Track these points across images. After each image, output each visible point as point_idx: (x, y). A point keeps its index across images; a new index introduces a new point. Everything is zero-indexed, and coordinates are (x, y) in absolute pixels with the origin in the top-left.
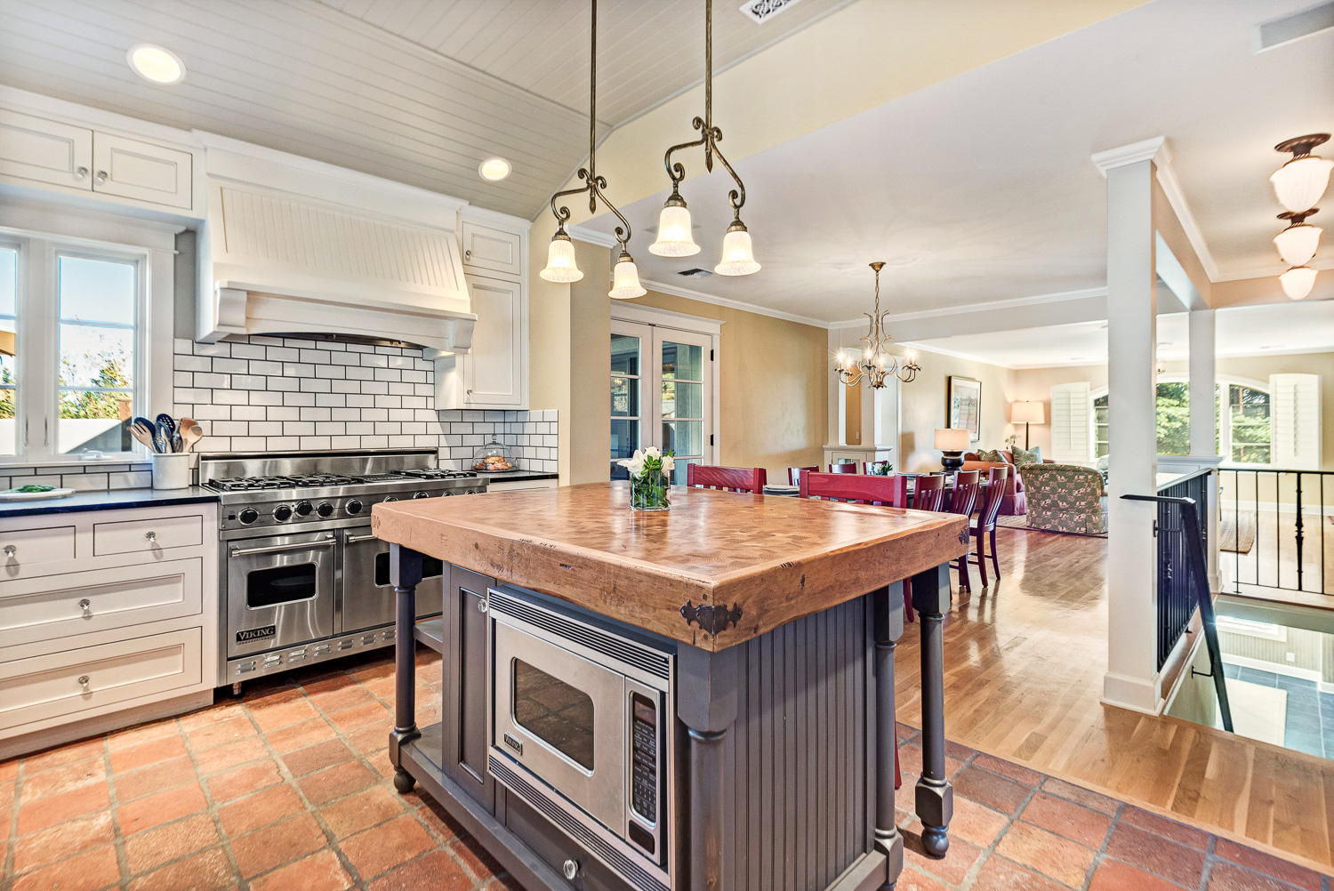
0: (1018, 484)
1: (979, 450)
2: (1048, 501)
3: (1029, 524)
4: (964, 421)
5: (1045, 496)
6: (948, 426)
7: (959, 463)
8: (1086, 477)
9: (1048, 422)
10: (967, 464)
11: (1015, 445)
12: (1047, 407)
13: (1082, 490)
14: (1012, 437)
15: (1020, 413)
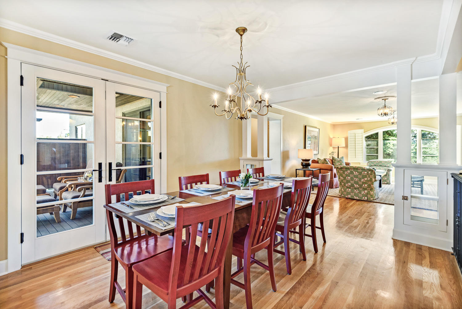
0: (335, 174)
1: (318, 158)
2: (349, 184)
3: (340, 194)
4: (313, 146)
5: (348, 182)
6: (305, 148)
7: (309, 165)
8: (368, 173)
9: (347, 146)
10: (313, 165)
11: (333, 156)
12: (346, 139)
13: (366, 179)
14: (332, 152)
15: (335, 142)
